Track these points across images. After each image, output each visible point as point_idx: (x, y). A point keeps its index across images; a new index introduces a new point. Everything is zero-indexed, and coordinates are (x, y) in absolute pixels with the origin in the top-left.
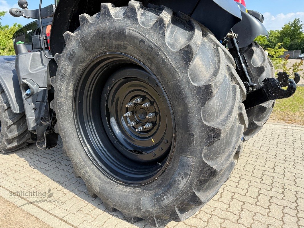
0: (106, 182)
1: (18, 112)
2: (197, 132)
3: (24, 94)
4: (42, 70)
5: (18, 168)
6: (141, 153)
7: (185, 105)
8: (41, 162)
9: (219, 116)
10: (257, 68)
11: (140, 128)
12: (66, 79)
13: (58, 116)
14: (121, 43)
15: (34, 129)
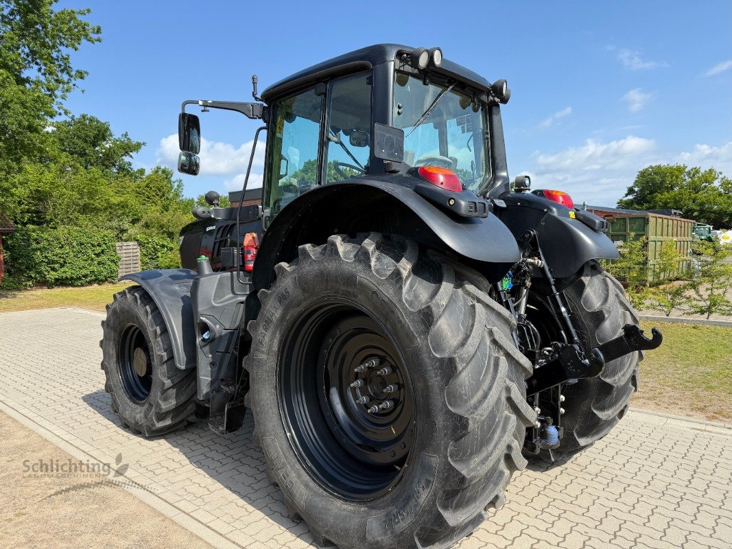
0: (315, 493)
1: (183, 367)
2: (440, 421)
3: (198, 340)
4: (231, 301)
5: (172, 465)
6: (374, 450)
7: (426, 381)
8: (208, 457)
9: (469, 400)
10: (593, 313)
11: (375, 408)
12: (272, 327)
13: (254, 379)
14: (350, 290)
15: (208, 398)
